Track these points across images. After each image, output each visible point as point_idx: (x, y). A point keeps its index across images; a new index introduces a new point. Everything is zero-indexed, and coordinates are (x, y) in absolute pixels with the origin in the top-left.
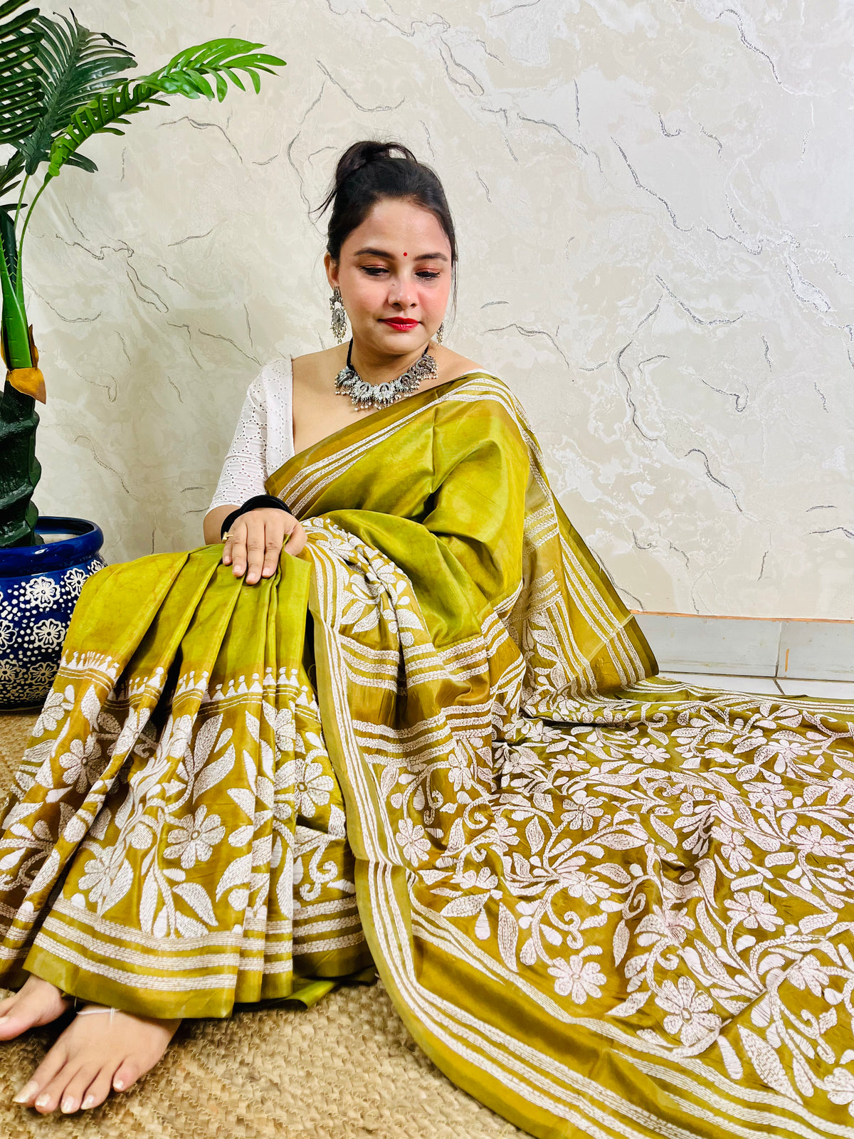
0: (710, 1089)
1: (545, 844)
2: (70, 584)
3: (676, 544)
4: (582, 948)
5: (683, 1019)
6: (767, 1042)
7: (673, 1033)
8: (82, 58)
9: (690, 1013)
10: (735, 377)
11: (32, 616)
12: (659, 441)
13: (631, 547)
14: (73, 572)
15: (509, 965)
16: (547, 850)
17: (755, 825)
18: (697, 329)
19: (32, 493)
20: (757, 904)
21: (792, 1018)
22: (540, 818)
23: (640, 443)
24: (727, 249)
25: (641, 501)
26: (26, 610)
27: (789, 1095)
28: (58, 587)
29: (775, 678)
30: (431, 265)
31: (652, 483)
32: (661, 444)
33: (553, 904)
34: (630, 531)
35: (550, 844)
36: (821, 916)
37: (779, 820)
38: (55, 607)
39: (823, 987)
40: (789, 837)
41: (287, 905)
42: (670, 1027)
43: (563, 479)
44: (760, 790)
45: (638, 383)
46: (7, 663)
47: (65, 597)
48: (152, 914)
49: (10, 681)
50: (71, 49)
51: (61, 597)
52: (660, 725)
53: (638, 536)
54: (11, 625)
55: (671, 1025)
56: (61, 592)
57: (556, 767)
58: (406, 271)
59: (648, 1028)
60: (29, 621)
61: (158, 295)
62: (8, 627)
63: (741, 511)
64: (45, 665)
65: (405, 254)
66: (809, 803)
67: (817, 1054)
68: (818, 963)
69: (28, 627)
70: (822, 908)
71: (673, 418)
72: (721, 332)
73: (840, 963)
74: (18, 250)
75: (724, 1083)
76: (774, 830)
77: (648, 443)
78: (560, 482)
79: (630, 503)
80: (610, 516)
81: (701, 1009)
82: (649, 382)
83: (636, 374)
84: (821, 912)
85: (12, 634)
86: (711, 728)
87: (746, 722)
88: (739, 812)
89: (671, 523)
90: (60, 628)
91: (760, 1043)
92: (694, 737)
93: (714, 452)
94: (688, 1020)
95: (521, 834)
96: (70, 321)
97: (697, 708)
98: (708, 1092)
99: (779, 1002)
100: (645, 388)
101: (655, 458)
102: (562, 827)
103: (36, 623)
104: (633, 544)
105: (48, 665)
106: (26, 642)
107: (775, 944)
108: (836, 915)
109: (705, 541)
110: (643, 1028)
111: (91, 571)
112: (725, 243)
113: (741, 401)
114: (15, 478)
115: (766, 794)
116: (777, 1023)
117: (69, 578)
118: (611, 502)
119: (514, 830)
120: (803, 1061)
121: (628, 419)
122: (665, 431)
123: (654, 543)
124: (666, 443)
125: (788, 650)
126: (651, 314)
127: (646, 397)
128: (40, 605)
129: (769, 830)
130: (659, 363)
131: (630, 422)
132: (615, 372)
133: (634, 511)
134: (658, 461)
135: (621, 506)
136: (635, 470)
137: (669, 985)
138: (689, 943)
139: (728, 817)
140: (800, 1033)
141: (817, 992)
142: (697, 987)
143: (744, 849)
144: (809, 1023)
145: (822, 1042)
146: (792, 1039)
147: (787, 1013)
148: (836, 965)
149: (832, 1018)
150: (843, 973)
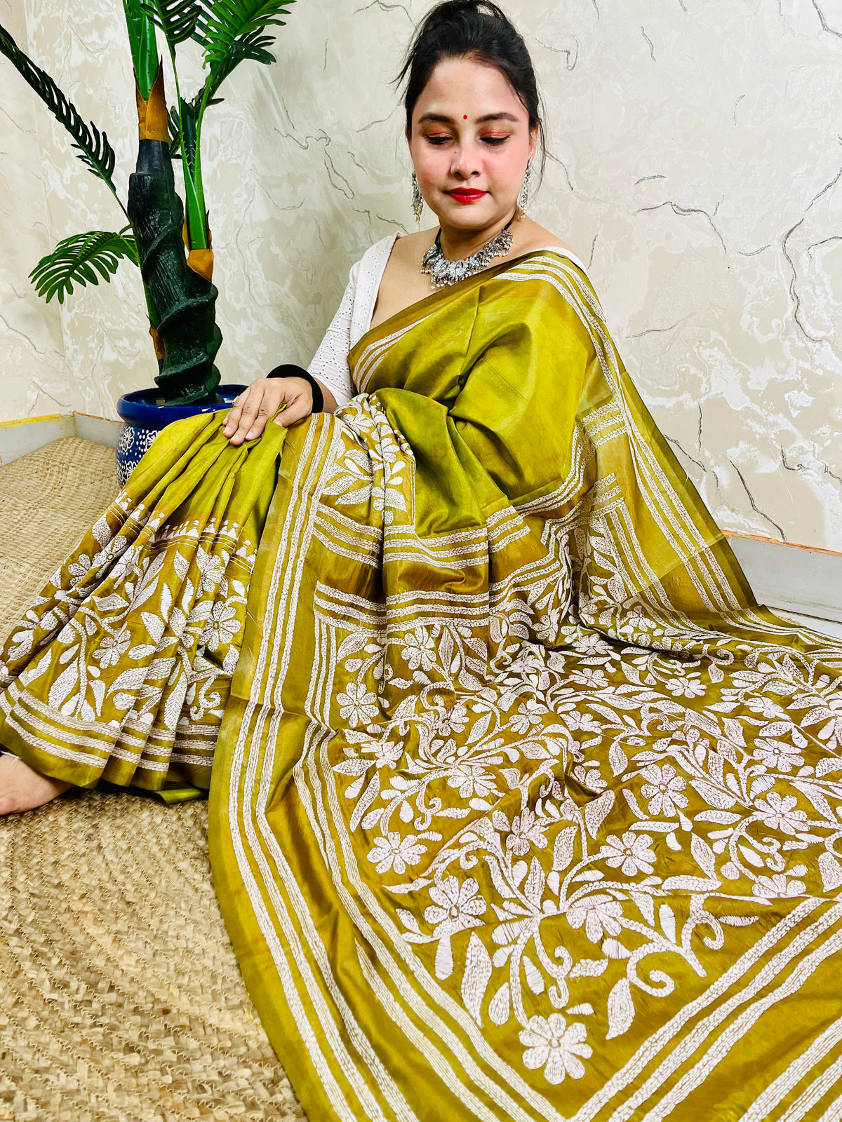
0: (407, 977)
1: (483, 738)
3: (832, 468)
4: (424, 831)
5: (450, 914)
6: (491, 958)
7: (431, 922)
9: (458, 911)
12: (825, 343)
13: (777, 466)
15: (351, 825)
16: (480, 744)
17: (721, 779)
19: (208, 362)
20: (639, 848)
21: (540, 948)
22: (494, 714)
23: (800, 344)
25: (795, 414)
27: (471, 1011)
30: (496, 128)
31: (810, 393)
32: (827, 348)
33: (429, 786)
34: (779, 447)
35: (486, 739)
36: (702, 880)
37: (750, 780)
39: (605, 936)
40: (753, 801)
41: (171, 717)
42: (431, 916)
43: (708, 382)
44: (771, 749)
45: (806, 271)
48: (65, 696)
52: (725, 663)
53: (788, 455)
55: (430, 915)
57: (572, 678)
58: (469, 135)
59: (408, 909)
65: (465, 117)
66: (818, 775)
67: (545, 992)
68: (621, 912)
70: (707, 873)
73: (652, 922)
75: (424, 977)
76: (740, 789)
77: (810, 344)
78: (704, 385)
79: (781, 415)
80: (757, 428)
81: (470, 912)
82: (819, 270)
83: (804, 259)
84: (704, 875)
86: (775, 676)
87: (832, 680)
88: (710, 761)
89: (829, 442)
91: (484, 955)
92: (754, 683)
94: (454, 917)
95: (469, 726)
97: (781, 654)
98: (404, 978)
99: (536, 929)
100: (813, 277)
101: (817, 363)
102: (504, 727)
104: (780, 463)
107: (620, 887)
108: (719, 884)
110: (403, 908)
114: (194, 347)
115: (774, 754)
116: (517, 946)
118: (759, 411)
119: (466, 720)
120: (517, 988)
121: (789, 314)
122: (833, 331)
123: (805, 465)
124: (834, 347)
126: (830, 186)
127: (814, 289)
129: (734, 788)
130: (835, 246)
131: (791, 318)
132: (780, 259)
133: (785, 424)
134: (820, 366)
135: (771, 418)
136: (791, 376)
137: (454, 881)
138: (527, 858)
139: (694, 763)
140: (538, 964)
141: (594, 937)
142: (479, 892)
143: (679, 796)
144: (559, 961)
145: (562, 984)
146: (522, 966)
147: (538, 941)
148: (646, 923)
149: (597, 968)
150: (650, 934)
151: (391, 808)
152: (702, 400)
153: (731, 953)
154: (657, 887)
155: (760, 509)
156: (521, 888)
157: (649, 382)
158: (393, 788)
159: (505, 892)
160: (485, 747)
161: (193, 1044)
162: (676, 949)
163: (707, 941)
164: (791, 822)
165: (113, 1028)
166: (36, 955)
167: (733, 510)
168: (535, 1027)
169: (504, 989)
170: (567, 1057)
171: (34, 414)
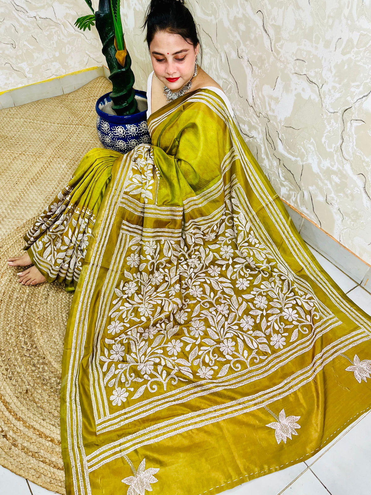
3: (341, 209)
4: (126, 323)
12: (349, 162)
13: (324, 200)
14: (132, 126)
16: (160, 293)
17: (220, 329)
21: (128, 372)
22: (169, 283)
23: (340, 158)
25: (333, 184)
26: (115, 135)
28: (125, 130)
29: (359, 285)
30: (180, 56)
31: (340, 179)
33: (134, 308)
34: (326, 194)
35: (162, 292)
36: (187, 362)
37: (226, 333)
38: (123, 137)
39: (146, 374)
40: (224, 339)
43: (307, 157)
44: (246, 320)
45: (348, 129)
47: (127, 134)
53: (328, 197)
56: (126, 132)
57: (208, 269)
58: (170, 60)
65: (168, 54)
66: (253, 335)
67: (125, 382)
68: (153, 369)
69: (115, 141)
71: (358, 154)
73: (160, 373)
75: (100, 370)
77: (344, 160)
78: (305, 158)
79: (329, 182)
81: (120, 354)
82: (353, 131)
83: (349, 124)
87: (295, 295)
89: (342, 200)
91: (114, 370)
92: (267, 288)
93: (369, 180)
94: (116, 354)
99: (129, 367)
100: (350, 133)
101: (344, 168)
103: (117, 140)
107: (164, 358)
108: (190, 365)
110: (106, 348)
116: (122, 370)
118: (322, 177)
119: (162, 281)
120: (118, 380)
121: (339, 144)
122: (352, 159)
123: (333, 204)
124: (351, 165)
125: (368, 279)
126: (364, 97)
127: (349, 138)
129: (222, 333)
130: (360, 124)
131: (339, 147)
132: (340, 119)
133: (330, 186)
134: (345, 170)
135: (326, 182)
136: (335, 168)
137: (120, 345)
138: (146, 341)
139: (215, 321)
140: (126, 376)
141: (142, 373)
142: (124, 350)
143: (201, 332)
144: (131, 376)
145: (130, 382)
146: (121, 375)
147: (128, 370)
148: (158, 373)
149: (140, 380)
150: (158, 376)
151: (121, 312)
152: (304, 163)
153: (176, 387)
154: (174, 360)
155: (315, 212)
156: (139, 350)
157: (288, 148)
158: (124, 306)
159: (134, 350)
160: (160, 295)
161: (46, 368)
162: (163, 381)
163: (173, 382)
164: (229, 350)
165: (32, 359)
166: (23, 333)
167: (307, 208)
168: (118, 390)
169: (114, 380)
170: (120, 400)
171: (87, 67)
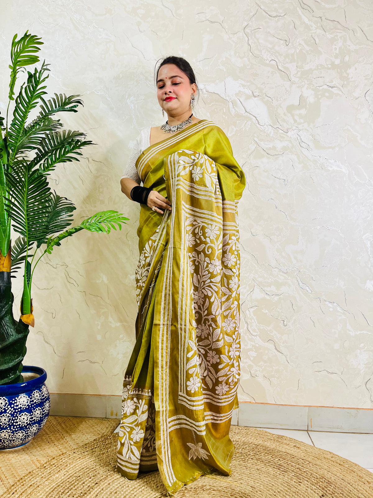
2: (34, 397)
3: (266, 375)
8: (58, 207)
10: (282, 314)
11: (18, 411)
12: (257, 337)
13: (249, 376)
14: (35, 392)
18: (268, 297)
19: (22, 360)
23: (250, 337)
24: (276, 271)
25: (252, 359)
26: (16, 409)
28: (29, 399)
29: (307, 431)
31: (255, 352)
34: (249, 370)
38: (27, 407)
45: (248, 315)
46: (7, 431)
47: (31, 403)
49: (6, 438)
50: (54, 204)
51: (30, 403)
53: (252, 372)
54: (10, 415)
56: (30, 400)
60: (17, 414)
61: (75, 281)
62: (9, 416)
63: (289, 363)
64: (20, 432)
69: (16, 416)
71: (261, 328)
72: (276, 298)
74: (31, 274)
77: (253, 337)
79: (248, 359)
82: (252, 315)
83: (247, 312)
85: (10, 419)
89: (263, 367)
90: (28, 416)
93: (277, 341)
96: (41, 289)
100: (251, 317)
101: (256, 343)
103: (19, 414)
104: (250, 375)
105: (22, 432)
106: (15, 422)
109: (277, 374)
111: (42, 391)
112: (275, 269)
113: (285, 323)
114: (17, 354)
117: (33, 395)
121: (245, 328)
122: (259, 333)
123: (258, 375)
124: (260, 337)
125: (311, 419)
126: (251, 292)
127: (251, 320)
128: (22, 407)
130: (255, 309)
133: (250, 362)
134: (257, 344)
135: (245, 361)
136: (249, 347)
155: (246, 392)
